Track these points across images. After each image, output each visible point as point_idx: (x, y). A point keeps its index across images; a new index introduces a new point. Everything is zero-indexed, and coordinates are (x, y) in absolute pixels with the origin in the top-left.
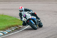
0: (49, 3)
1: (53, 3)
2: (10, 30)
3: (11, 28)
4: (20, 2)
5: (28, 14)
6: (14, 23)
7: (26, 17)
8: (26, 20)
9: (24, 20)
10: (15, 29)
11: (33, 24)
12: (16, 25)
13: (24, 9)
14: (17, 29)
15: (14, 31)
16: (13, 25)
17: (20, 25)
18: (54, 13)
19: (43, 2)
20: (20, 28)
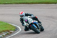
0: (40, 8)
1: (44, 8)
2: (1, 35)
3: (2, 33)
4: (11, 7)
5: (30, 18)
6: (5, 28)
7: (28, 21)
8: (28, 25)
9: (26, 24)
10: (6, 35)
11: (36, 28)
12: (7, 30)
13: (24, 14)
14: (8, 34)
15: (5, 36)
16: (4, 30)
19: (34, 7)
20: (11, 33)
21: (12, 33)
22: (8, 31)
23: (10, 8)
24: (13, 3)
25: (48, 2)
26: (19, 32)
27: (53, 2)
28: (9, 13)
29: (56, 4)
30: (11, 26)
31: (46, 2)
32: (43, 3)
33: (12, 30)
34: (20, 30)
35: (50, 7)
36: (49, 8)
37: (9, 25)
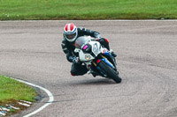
1: (124, 32)
4: (22, 28)
6: (5, 92)
10: (8, 114)
12: (12, 100)
14: (14, 112)
17: (23, 100)
18: (128, 63)
20: (24, 108)
21: (26, 107)
22: (14, 102)
23: (19, 31)
24: (28, 17)
25: (136, 14)
26: (47, 104)
27: (152, 12)
28: (17, 48)
29: (159, 19)
30: (24, 86)
31: (128, 14)
32: (122, 17)
33: (27, 98)
34: (52, 99)
35: (141, 30)
36: (138, 33)
37: (18, 83)
